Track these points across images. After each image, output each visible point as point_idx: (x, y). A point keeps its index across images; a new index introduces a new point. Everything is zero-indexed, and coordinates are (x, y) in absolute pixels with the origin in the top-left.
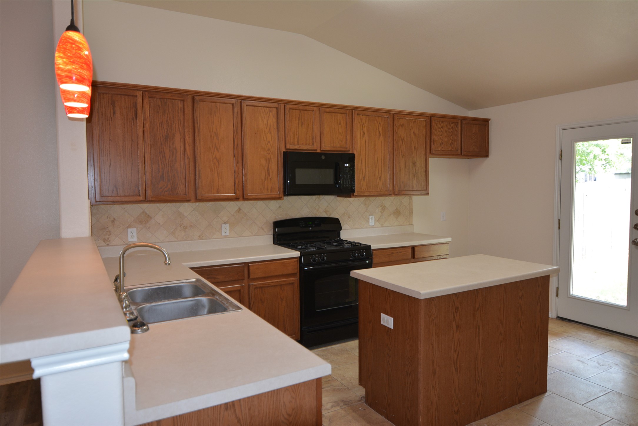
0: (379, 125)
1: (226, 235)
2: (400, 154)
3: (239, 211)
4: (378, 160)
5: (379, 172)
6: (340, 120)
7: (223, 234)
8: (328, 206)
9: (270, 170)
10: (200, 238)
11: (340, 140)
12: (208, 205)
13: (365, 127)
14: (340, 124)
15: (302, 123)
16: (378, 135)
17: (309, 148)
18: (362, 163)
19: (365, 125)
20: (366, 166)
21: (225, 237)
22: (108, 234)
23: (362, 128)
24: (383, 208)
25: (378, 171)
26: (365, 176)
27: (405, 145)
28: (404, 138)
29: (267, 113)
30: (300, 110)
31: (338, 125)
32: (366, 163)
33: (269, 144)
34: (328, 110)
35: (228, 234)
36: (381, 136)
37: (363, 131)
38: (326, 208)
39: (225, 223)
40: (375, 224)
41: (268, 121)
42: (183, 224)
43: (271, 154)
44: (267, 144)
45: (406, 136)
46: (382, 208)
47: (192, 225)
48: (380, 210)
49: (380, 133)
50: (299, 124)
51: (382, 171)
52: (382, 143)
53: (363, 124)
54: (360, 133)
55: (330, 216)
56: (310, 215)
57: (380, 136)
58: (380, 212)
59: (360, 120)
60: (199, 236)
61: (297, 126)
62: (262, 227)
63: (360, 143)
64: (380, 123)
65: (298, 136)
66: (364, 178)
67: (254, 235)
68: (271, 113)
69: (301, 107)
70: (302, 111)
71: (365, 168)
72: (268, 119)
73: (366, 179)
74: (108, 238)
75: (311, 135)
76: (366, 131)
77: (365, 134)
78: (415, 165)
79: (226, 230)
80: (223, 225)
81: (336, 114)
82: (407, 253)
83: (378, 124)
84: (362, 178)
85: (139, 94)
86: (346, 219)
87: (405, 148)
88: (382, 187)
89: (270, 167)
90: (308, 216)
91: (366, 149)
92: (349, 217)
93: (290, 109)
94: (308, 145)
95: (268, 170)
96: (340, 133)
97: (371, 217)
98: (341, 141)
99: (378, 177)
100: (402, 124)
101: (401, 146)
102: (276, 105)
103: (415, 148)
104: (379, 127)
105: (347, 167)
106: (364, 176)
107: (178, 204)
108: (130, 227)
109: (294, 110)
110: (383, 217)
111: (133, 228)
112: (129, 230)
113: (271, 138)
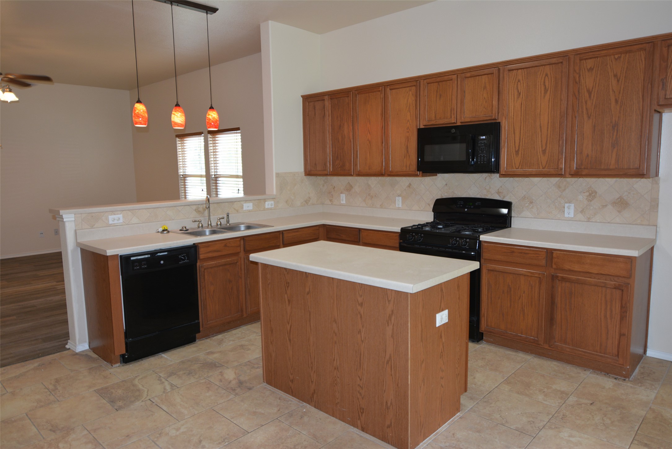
0: (545, 78)
1: (399, 207)
2: (584, 113)
3: (409, 186)
4: (541, 127)
5: (542, 144)
6: (485, 83)
7: (397, 206)
8: (501, 187)
9: (409, 148)
10: (382, 206)
11: (484, 107)
12: (387, 179)
13: (522, 85)
14: (485, 88)
15: (440, 96)
16: (543, 92)
17: (446, 122)
18: (514, 133)
19: (522, 82)
20: (522, 137)
21: (399, 209)
22: (332, 197)
23: (517, 86)
24: (592, 195)
25: (541, 141)
26: (519, 150)
27: (594, 100)
28: (593, 88)
29: (407, 93)
30: (438, 82)
31: (482, 89)
32: (520, 132)
33: (408, 122)
34: (468, 75)
35: (400, 206)
36: (549, 92)
37: (518, 91)
38: (499, 189)
39: (399, 196)
40: (575, 215)
41: (408, 100)
42: (370, 194)
43: (410, 132)
44: (407, 123)
45: (597, 85)
46: (590, 194)
47: (376, 195)
48: (585, 197)
49: (547, 88)
50: (437, 97)
51: (548, 142)
52: (550, 102)
53: (519, 81)
54: (513, 94)
55: (503, 198)
56: (478, 196)
57: (546, 91)
58: (586, 199)
59: (513, 77)
60: (381, 205)
61: (435, 100)
62: (429, 203)
63: (513, 107)
64: (547, 75)
65: (436, 111)
66: (517, 152)
67: (422, 211)
68: (410, 92)
69: (438, 79)
70: (440, 83)
71: (520, 139)
72: (408, 98)
73: (520, 152)
74: (332, 199)
75: (450, 107)
76: (522, 89)
77: (521, 94)
78: (616, 128)
79: (399, 202)
80: (397, 198)
81: (480, 77)
82: (538, 257)
83: (544, 76)
84: (514, 152)
85: (326, 98)
86: (527, 204)
87: (594, 104)
88: (546, 164)
89: (408, 145)
90: (476, 197)
91: (522, 113)
92: (531, 203)
93: (428, 84)
94: (446, 119)
95: (407, 148)
96: (485, 98)
97: (566, 205)
98: (486, 109)
99: (540, 150)
100: (591, 67)
101: (586, 103)
102: (414, 83)
103: (616, 101)
104: (544, 80)
105: (483, 139)
106: (517, 150)
107: (368, 178)
108: (342, 193)
109: (432, 84)
110: (592, 208)
111: (343, 194)
112: (341, 195)
113: (411, 117)
